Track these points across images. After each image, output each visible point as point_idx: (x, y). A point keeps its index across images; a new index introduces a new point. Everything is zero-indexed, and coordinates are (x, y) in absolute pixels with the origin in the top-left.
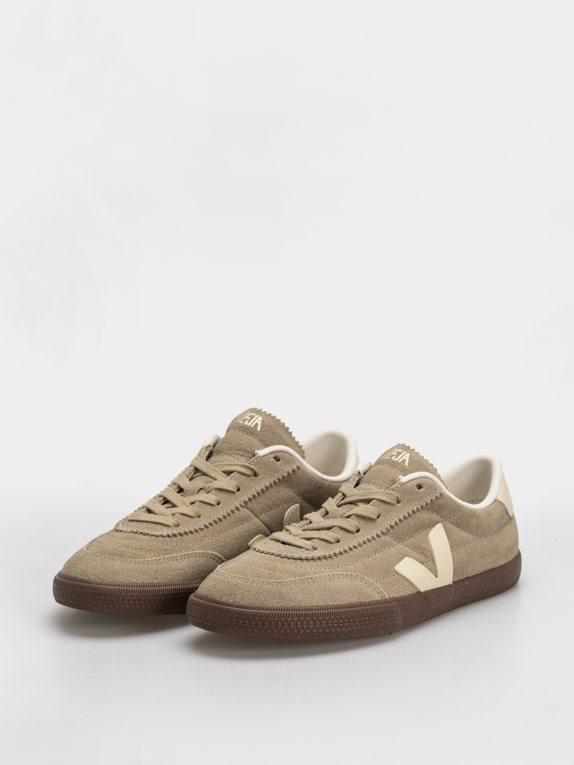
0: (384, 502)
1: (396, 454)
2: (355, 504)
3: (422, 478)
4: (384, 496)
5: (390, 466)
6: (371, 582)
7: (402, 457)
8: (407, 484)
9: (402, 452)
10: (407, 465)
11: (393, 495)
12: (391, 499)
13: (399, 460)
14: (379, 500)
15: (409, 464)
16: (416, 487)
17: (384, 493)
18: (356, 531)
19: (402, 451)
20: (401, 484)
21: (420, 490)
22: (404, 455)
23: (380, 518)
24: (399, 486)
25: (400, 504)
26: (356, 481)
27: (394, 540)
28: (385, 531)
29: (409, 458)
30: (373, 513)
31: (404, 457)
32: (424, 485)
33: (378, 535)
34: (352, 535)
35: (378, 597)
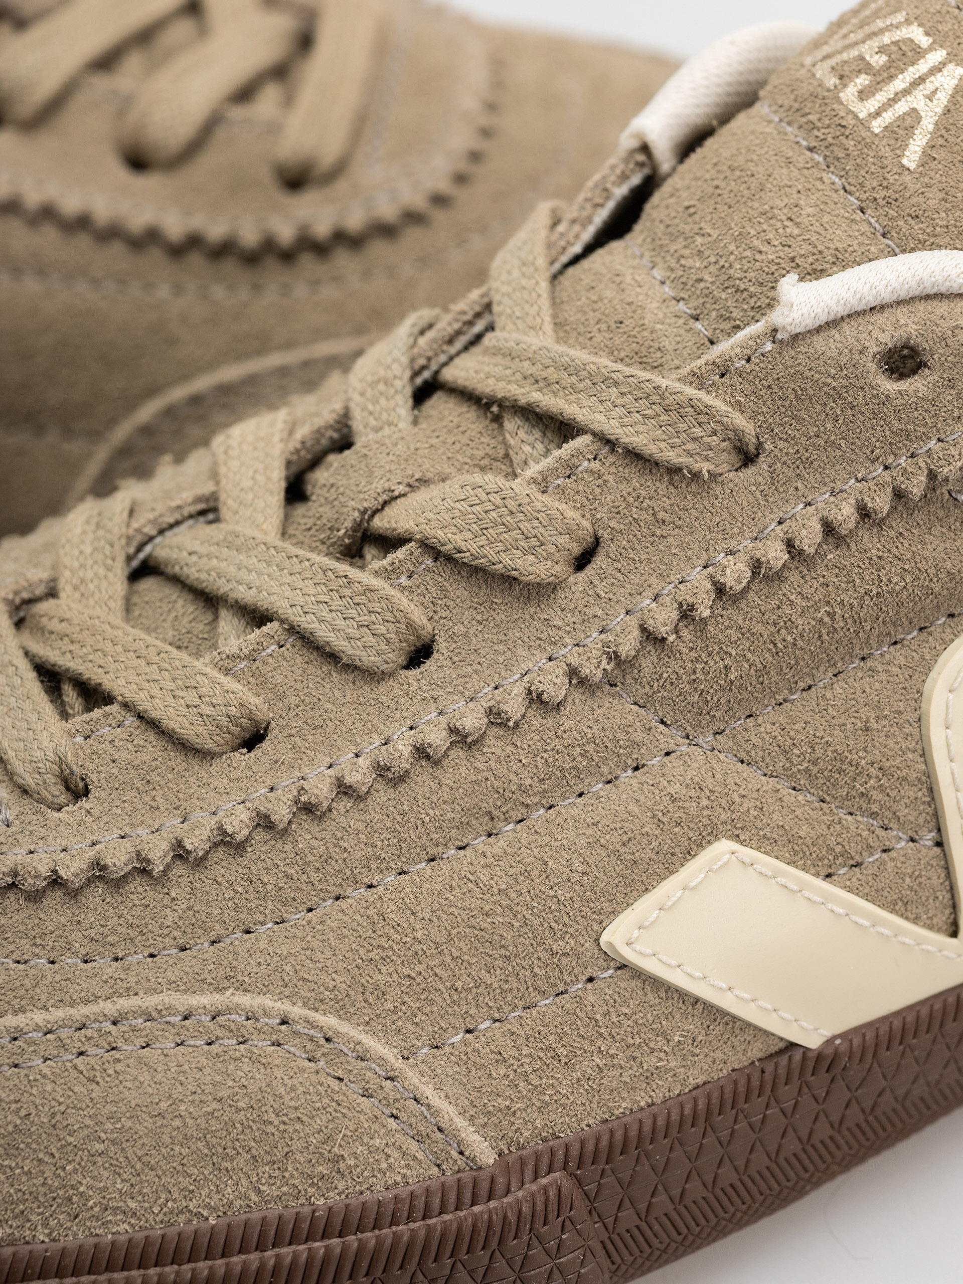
0: (634, 456)
1: (878, 61)
2: (497, 419)
3: (930, 305)
4: (646, 417)
5: (811, 149)
6: (382, 1061)
7: (906, 92)
8: (819, 342)
9: (919, 53)
10: (912, 166)
11: (703, 418)
12: (690, 446)
13: (878, 114)
14: (610, 443)
15: (927, 158)
16: (873, 367)
17: (648, 396)
18: (402, 660)
19: (924, 41)
20: (781, 342)
21: (904, 385)
22: (922, 80)
23: (589, 570)
24: (769, 346)
25: (749, 471)
26: (611, 205)
27: (662, 722)
28: (592, 670)
29: (947, 111)
30: (533, 542)
31: (917, 100)
32: (938, 355)
33: (540, 696)
34: (366, 692)
35: (407, 1166)
